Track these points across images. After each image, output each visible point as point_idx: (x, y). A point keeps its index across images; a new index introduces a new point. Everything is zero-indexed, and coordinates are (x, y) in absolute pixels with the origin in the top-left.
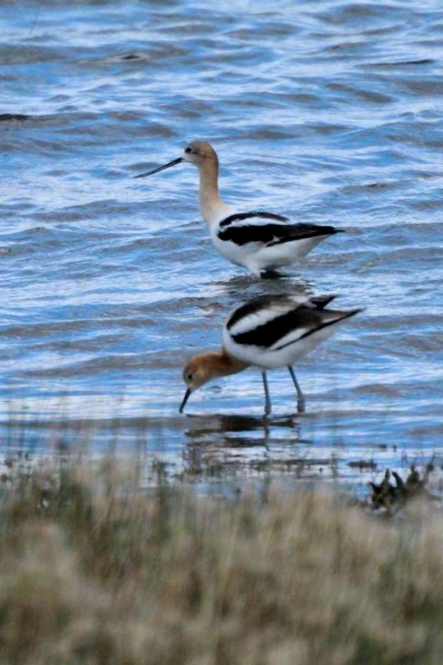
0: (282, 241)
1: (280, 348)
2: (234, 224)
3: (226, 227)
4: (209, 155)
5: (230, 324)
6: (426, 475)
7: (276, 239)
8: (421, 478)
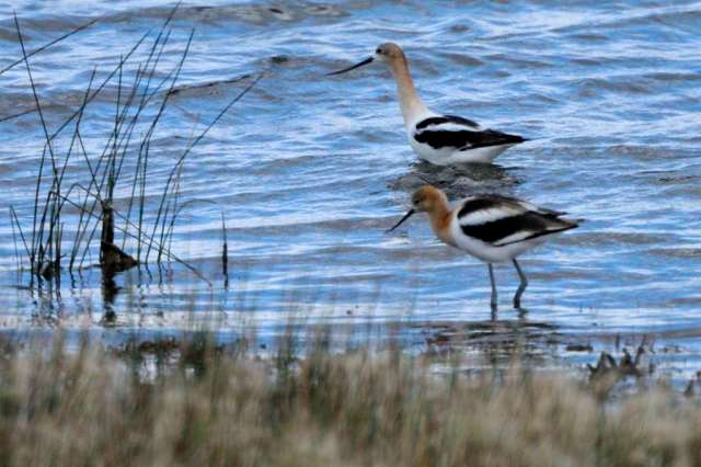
0: (473, 147)
1: (503, 245)
2: (430, 128)
3: (422, 130)
4: (397, 55)
5: (462, 214)
6: (638, 357)
7: (469, 145)
8: (633, 360)
